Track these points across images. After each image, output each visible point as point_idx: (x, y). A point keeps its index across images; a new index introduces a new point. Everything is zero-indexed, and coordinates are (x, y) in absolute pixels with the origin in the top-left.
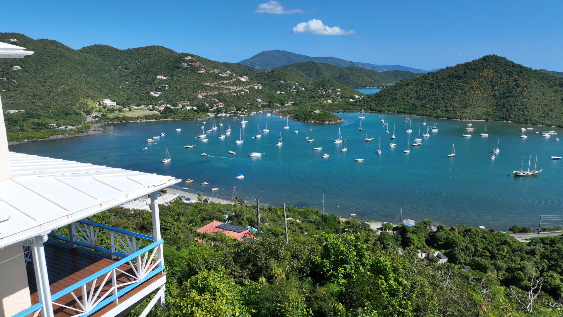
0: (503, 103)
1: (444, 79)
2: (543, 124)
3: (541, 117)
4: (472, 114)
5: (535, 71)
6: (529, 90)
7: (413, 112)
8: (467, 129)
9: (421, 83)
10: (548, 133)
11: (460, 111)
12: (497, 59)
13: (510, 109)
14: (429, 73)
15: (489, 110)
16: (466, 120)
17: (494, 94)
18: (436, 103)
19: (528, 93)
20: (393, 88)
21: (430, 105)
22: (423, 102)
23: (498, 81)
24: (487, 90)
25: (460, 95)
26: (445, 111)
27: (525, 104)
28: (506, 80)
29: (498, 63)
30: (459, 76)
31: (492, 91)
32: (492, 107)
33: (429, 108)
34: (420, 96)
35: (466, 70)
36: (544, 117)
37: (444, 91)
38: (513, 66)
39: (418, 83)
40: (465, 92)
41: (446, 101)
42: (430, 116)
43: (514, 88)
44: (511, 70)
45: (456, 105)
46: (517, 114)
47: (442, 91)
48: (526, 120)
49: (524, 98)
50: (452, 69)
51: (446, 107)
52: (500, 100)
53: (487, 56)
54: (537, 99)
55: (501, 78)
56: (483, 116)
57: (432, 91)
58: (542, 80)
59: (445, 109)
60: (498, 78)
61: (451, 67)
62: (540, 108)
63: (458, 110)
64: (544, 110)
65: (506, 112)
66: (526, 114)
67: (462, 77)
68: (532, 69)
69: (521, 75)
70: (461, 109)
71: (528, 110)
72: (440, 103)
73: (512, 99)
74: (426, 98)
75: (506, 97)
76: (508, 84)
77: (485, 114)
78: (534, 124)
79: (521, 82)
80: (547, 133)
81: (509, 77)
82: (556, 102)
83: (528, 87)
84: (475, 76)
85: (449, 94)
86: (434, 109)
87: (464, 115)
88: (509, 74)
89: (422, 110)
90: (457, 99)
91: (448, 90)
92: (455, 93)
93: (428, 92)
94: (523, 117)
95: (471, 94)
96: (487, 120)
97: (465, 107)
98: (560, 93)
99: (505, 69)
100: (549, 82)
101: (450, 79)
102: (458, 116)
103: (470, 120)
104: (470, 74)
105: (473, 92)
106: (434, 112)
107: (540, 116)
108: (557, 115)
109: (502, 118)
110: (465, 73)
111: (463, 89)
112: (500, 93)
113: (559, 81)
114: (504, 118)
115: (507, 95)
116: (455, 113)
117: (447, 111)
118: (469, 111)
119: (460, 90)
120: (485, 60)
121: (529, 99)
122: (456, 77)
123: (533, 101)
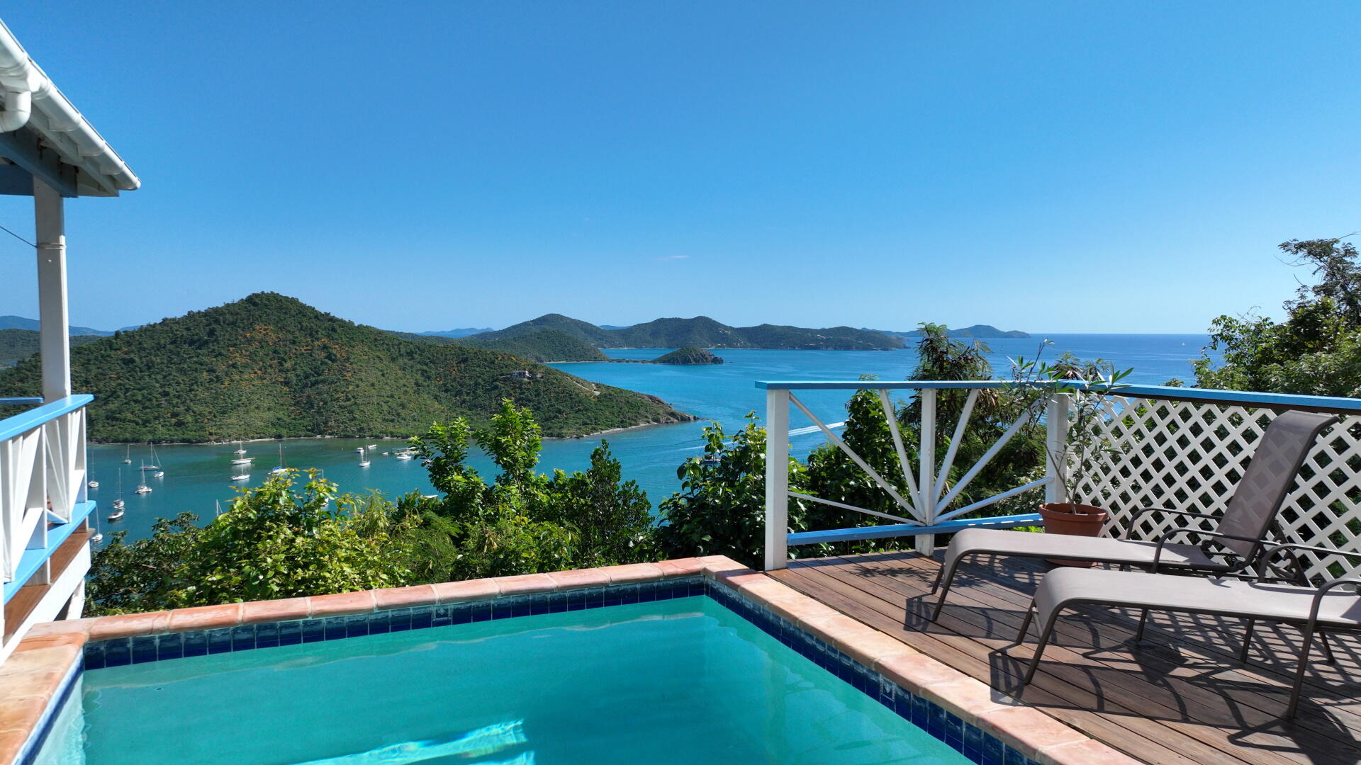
0: (309, 397)
1: (159, 347)
2: (392, 435)
3: (387, 420)
4: (243, 427)
5: (360, 327)
6: (354, 366)
8: (236, 462)
9: (96, 358)
10: (406, 450)
11: (214, 423)
12: (280, 301)
13: (324, 408)
14: (117, 334)
15: (280, 414)
16: (230, 441)
17: (285, 378)
18: (147, 408)
19: (355, 372)
20: (11, 375)
21: (132, 413)
22: (111, 406)
23: (290, 350)
24: (269, 370)
25: (207, 385)
26: (175, 425)
27: (353, 397)
28: (307, 346)
29: (284, 311)
30: (199, 340)
31: (280, 371)
32: (285, 408)
33: (129, 421)
35: (214, 326)
36: (392, 421)
37: (165, 377)
38: (316, 317)
39: (89, 360)
40: (217, 377)
41: (175, 401)
42: (137, 441)
43: (326, 364)
44: (312, 325)
45: (202, 409)
46: (341, 418)
47: (159, 377)
48: (361, 430)
49: (348, 383)
50: (178, 323)
51: (175, 415)
52: (301, 391)
53: (256, 295)
54: (373, 385)
55: (294, 343)
56: (269, 430)
57: (131, 378)
58: (375, 345)
59: (174, 420)
60: (288, 342)
61: (174, 319)
62: (382, 403)
63: (208, 419)
64: (390, 407)
65: (317, 417)
66: (358, 417)
67: (206, 342)
68: (353, 323)
69: (336, 336)
70: (215, 416)
71: (361, 408)
72: (159, 406)
73: (326, 387)
74: (119, 396)
75: (313, 385)
76: (311, 355)
77: (273, 424)
78: (377, 437)
79: (336, 350)
80: (403, 451)
81: (312, 341)
82: (408, 389)
83: (351, 360)
84: (236, 339)
85: (178, 383)
86: (145, 423)
87: (224, 432)
88: (311, 335)
89: (110, 428)
90: (201, 393)
91: (174, 373)
92: (195, 381)
93: (119, 381)
94: (352, 423)
95: (232, 381)
96: (279, 437)
97: (224, 413)
98: (412, 371)
99: (300, 323)
100: (389, 350)
101: (177, 347)
102: (211, 434)
103: (240, 442)
104: (224, 335)
105: (237, 377)
106: (144, 430)
107: (384, 420)
108: (415, 414)
109: (312, 430)
110: (212, 333)
111: (211, 371)
112: (297, 376)
113: (406, 346)
114: (315, 430)
115: (313, 379)
116: (202, 428)
117: (180, 424)
118: (234, 420)
119: (205, 373)
120: (255, 304)
121: (357, 386)
122: (191, 343)
123: (367, 388)
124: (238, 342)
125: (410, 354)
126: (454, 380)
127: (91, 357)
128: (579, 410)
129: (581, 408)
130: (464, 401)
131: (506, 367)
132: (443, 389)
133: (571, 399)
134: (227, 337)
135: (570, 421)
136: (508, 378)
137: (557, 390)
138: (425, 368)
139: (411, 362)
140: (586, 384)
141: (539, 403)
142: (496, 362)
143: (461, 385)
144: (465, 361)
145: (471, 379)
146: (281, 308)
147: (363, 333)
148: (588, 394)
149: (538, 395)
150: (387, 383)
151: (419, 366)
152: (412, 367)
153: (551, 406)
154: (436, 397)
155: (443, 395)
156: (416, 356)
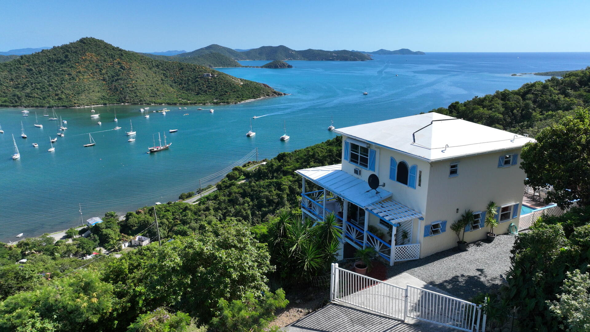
0: (115, 86)
1: (43, 63)
2: (155, 103)
3: (152, 96)
4: (89, 100)
6: (134, 72)
7: (18, 104)
8: (92, 116)
9: (14, 69)
11: (75, 98)
12: (96, 41)
13: (123, 91)
14: (22, 57)
15: (104, 94)
16: (84, 106)
17: (103, 78)
18: (43, 92)
19: (134, 75)
21: (37, 94)
22: (26, 91)
23: (104, 65)
24: (96, 74)
25: (69, 81)
26: (58, 99)
27: (135, 86)
28: (111, 63)
29: (98, 46)
30: (61, 60)
31: (100, 74)
32: (105, 91)
33: (37, 98)
34: (19, 84)
35: (67, 53)
36: (154, 97)
37: (48, 77)
38: (113, 49)
40: (73, 77)
41: (56, 88)
42: (43, 107)
43: (121, 71)
44: (112, 53)
45: (68, 92)
46: (131, 96)
47: (46, 77)
48: (141, 101)
49: (132, 80)
50: (49, 52)
51: (57, 95)
52: (111, 83)
53: (84, 39)
54: (143, 80)
55: (105, 61)
56: (100, 101)
57: (33, 78)
58: (141, 62)
60: (102, 61)
61: (47, 50)
62: (148, 89)
63: (72, 97)
64: (152, 90)
65: (120, 95)
66: (139, 95)
67: (65, 61)
68: (130, 51)
69: (123, 58)
70: (75, 95)
71: (140, 91)
72: (49, 91)
73: (122, 82)
74: (29, 86)
75: (116, 80)
76: (113, 67)
77: (101, 99)
78: (148, 104)
79: (124, 65)
82: (159, 82)
83: (132, 69)
85: (55, 80)
86: (44, 98)
87: (81, 102)
88: (112, 57)
89: (28, 101)
90: (67, 85)
91: (52, 76)
92: (63, 79)
93: (27, 79)
94: (137, 98)
95: (80, 79)
96: (105, 104)
97: (79, 94)
98: (159, 74)
99: (106, 52)
100: (148, 64)
101: (51, 63)
102: (75, 103)
104: (73, 58)
105: (82, 77)
106: (44, 102)
107: (150, 96)
108: (163, 93)
109: (119, 101)
110: (66, 56)
111: (69, 74)
112: (109, 76)
113: (155, 62)
114: (120, 101)
115: (116, 78)
116: (70, 101)
117: (60, 99)
118: (84, 97)
119: (67, 76)
120: (84, 43)
121: (136, 81)
122: (58, 61)
123: (141, 82)
124: (79, 61)
125: (157, 66)
126: (178, 78)
127: (12, 68)
128: (235, 91)
129: (236, 90)
130: (183, 88)
131: (201, 72)
132: (174, 82)
133: (231, 86)
134: (74, 58)
135: (231, 96)
136: (202, 77)
137: (224, 82)
138: (165, 72)
139: (158, 69)
140: (236, 79)
141: (217, 88)
142: (196, 69)
143: (181, 80)
144: (182, 69)
145: (185, 77)
146: (96, 45)
147: (135, 56)
148: (238, 84)
149: (216, 84)
150: (149, 80)
151: (162, 72)
152: (159, 72)
153: (222, 89)
154: (171, 86)
155: (174, 85)
156: (160, 67)
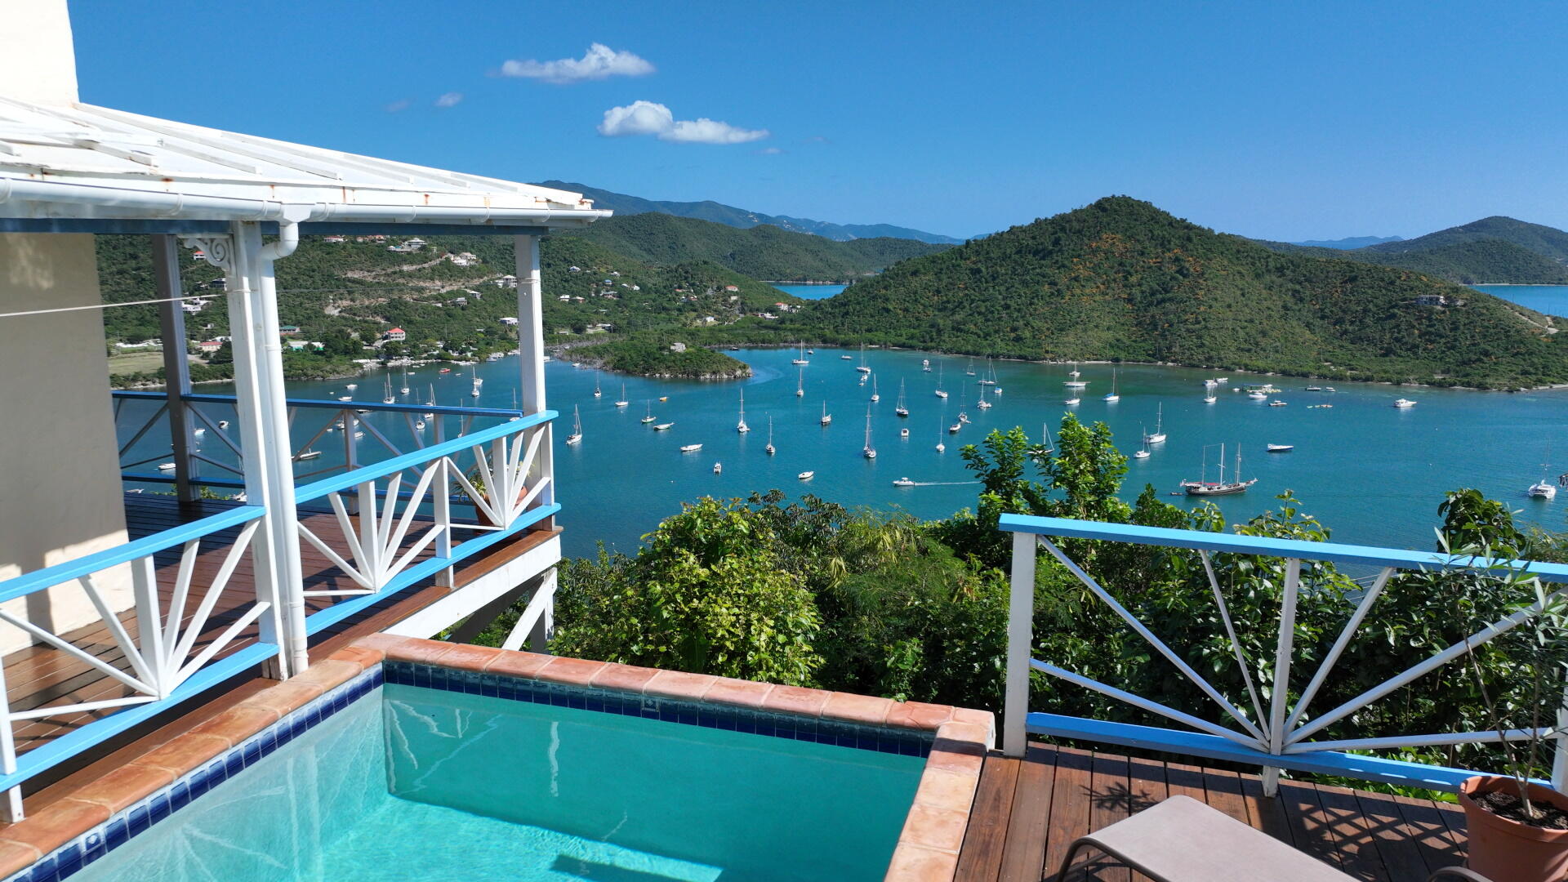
0: (1153, 316)
1: (1005, 257)
2: (1247, 367)
3: (1242, 350)
4: (1079, 346)
5: (1221, 235)
6: (1209, 283)
7: (933, 344)
8: (1069, 384)
9: (948, 268)
10: (1261, 388)
11: (1050, 340)
12: (1132, 205)
13: (1169, 331)
14: (968, 242)
15: (1121, 335)
16: (1065, 361)
17: (1129, 294)
18: (988, 320)
19: (1208, 290)
20: (878, 282)
21: (975, 325)
22: (957, 317)
23: (1138, 262)
24: (1113, 285)
25: (1047, 299)
26: (1013, 340)
27: (1204, 320)
28: (1156, 258)
29: (1134, 217)
30: (1043, 250)
31: (1124, 286)
32: (1126, 328)
33: (972, 333)
34: (948, 302)
35: (1060, 234)
36: (1249, 350)
37: (1008, 289)
38: (1170, 224)
39: (942, 269)
40: (1058, 291)
41: (1016, 315)
42: (977, 354)
43: (1176, 279)
44: (1165, 233)
45: (1040, 324)
46: (1187, 344)
47: (1002, 288)
48: (1210, 359)
49: (1200, 303)
50: (1024, 231)
51: (1014, 330)
52: (1145, 310)
53: (1106, 200)
55: (1142, 254)
56: (1107, 351)
57: (977, 289)
58: (1237, 258)
59: (1013, 335)
60: (1136, 253)
61: (1021, 227)
62: (1238, 328)
63: (1046, 336)
64: (1247, 333)
65: (1160, 341)
66: (1207, 343)
67: (1051, 252)
68: (1213, 231)
69: (1190, 246)
70: (1053, 334)
71: (1213, 333)
72: (1000, 319)
73: (1174, 307)
74: (964, 307)
75: (1159, 303)
76: (1160, 269)
77: (1111, 346)
78: (1227, 369)
79: (1189, 264)
80: (1257, 388)
81: (1163, 253)
82: (1272, 313)
83: (1206, 276)
84: (1081, 249)
85: (1020, 296)
86: (987, 335)
87: (1060, 350)
88: (1162, 245)
89: (954, 339)
90: (1041, 307)
91: (1017, 285)
92: (1036, 295)
93: (967, 292)
94: (1200, 351)
95: (1073, 295)
96: (1116, 360)
97: (1062, 330)
98: (1281, 291)
99: (1151, 231)
100: (1253, 264)
101: (1022, 257)
102: (1047, 352)
103: (1075, 363)
104: (1069, 244)
105: (1078, 291)
106: (985, 343)
108: (1278, 344)
109: (1153, 356)
110: (1056, 242)
111: (1053, 284)
112: (1143, 292)
113: (1275, 260)
114: (1157, 355)
115: (1159, 296)
116: (1039, 345)
117: (1018, 339)
118: (1071, 339)
119: (1047, 286)
120: (1104, 210)
121: (1211, 307)
122: (1036, 253)
123: (1221, 310)
124: (1082, 253)
125: (1280, 270)
126: (1335, 304)
127: (943, 266)
128: (1517, 353)
129: (1523, 350)
130: (1346, 332)
131: (1412, 289)
132: (1319, 315)
133: (1508, 337)
134: (1072, 246)
135: (1501, 368)
136: (1411, 304)
137: (1486, 324)
138: (1298, 287)
139: (1281, 279)
140: (1535, 317)
141: (1456, 340)
142: (1398, 282)
143: (1344, 312)
144: (1353, 279)
145: (1358, 303)
146: (1131, 214)
147: (1223, 243)
148: (1537, 332)
149: (1456, 329)
150: (1247, 305)
151: (1290, 285)
152: (1281, 286)
153: (1474, 345)
154: (1308, 325)
155: (1318, 322)
156: (1287, 272)
